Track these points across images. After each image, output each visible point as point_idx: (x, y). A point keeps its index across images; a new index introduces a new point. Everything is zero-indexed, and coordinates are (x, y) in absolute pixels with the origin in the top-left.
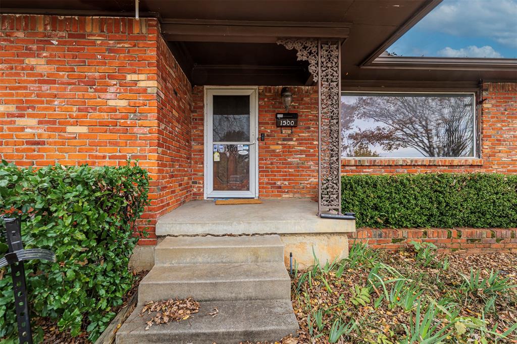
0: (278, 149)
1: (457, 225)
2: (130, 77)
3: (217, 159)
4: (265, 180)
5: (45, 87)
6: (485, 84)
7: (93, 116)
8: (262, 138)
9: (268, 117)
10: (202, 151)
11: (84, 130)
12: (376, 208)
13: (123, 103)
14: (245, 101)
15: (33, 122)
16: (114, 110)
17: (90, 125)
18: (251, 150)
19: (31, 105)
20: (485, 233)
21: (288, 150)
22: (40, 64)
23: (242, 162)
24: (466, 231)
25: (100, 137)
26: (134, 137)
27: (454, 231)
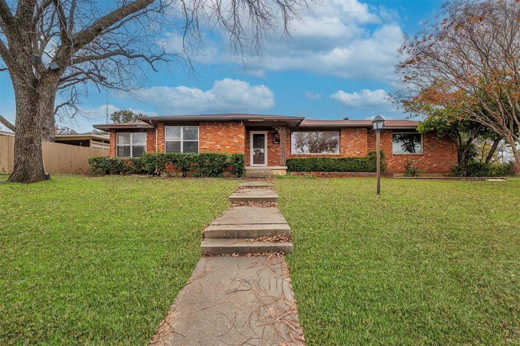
0: (274, 151)
1: (318, 171)
2: (239, 136)
3: (254, 154)
4: (270, 160)
5: (221, 138)
6: (342, 129)
7: (231, 144)
8: (268, 147)
9: (270, 141)
10: (249, 152)
11: (229, 147)
12: (297, 166)
13: (237, 141)
14: (263, 135)
15: (219, 145)
16: (235, 143)
17: (231, 146)
18: (265, 151)
19: (218, 142)
20: (326, 173)
21: (277, 151)
22: (220, 133)
23: (262, 155)
24: (321, 173)
25: (232, 148)
26: (239, 148)
27: (318, 173)
